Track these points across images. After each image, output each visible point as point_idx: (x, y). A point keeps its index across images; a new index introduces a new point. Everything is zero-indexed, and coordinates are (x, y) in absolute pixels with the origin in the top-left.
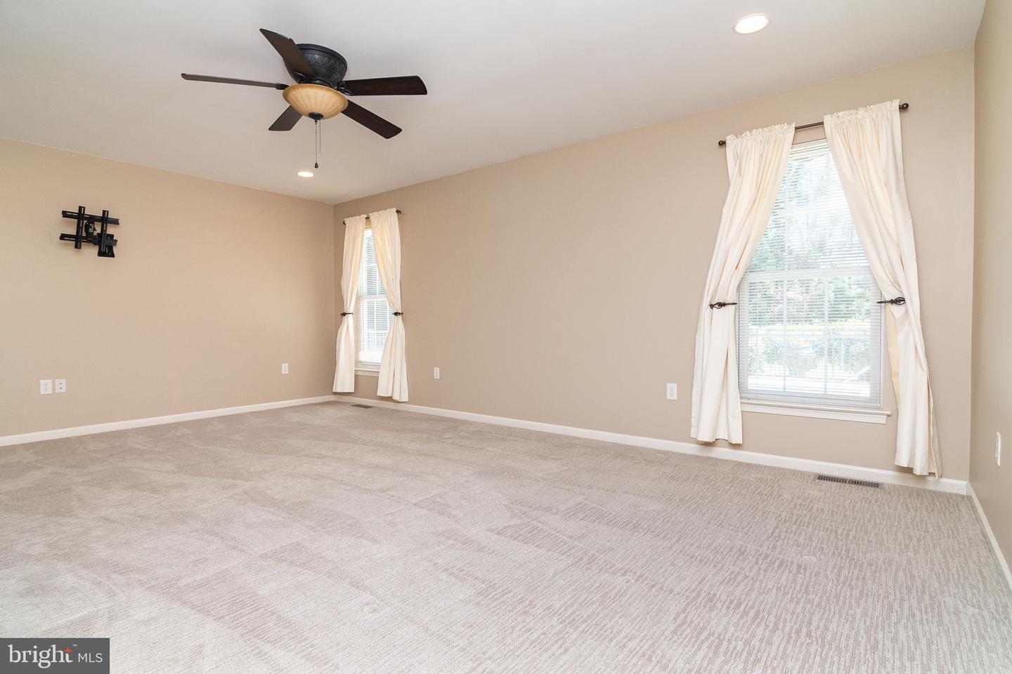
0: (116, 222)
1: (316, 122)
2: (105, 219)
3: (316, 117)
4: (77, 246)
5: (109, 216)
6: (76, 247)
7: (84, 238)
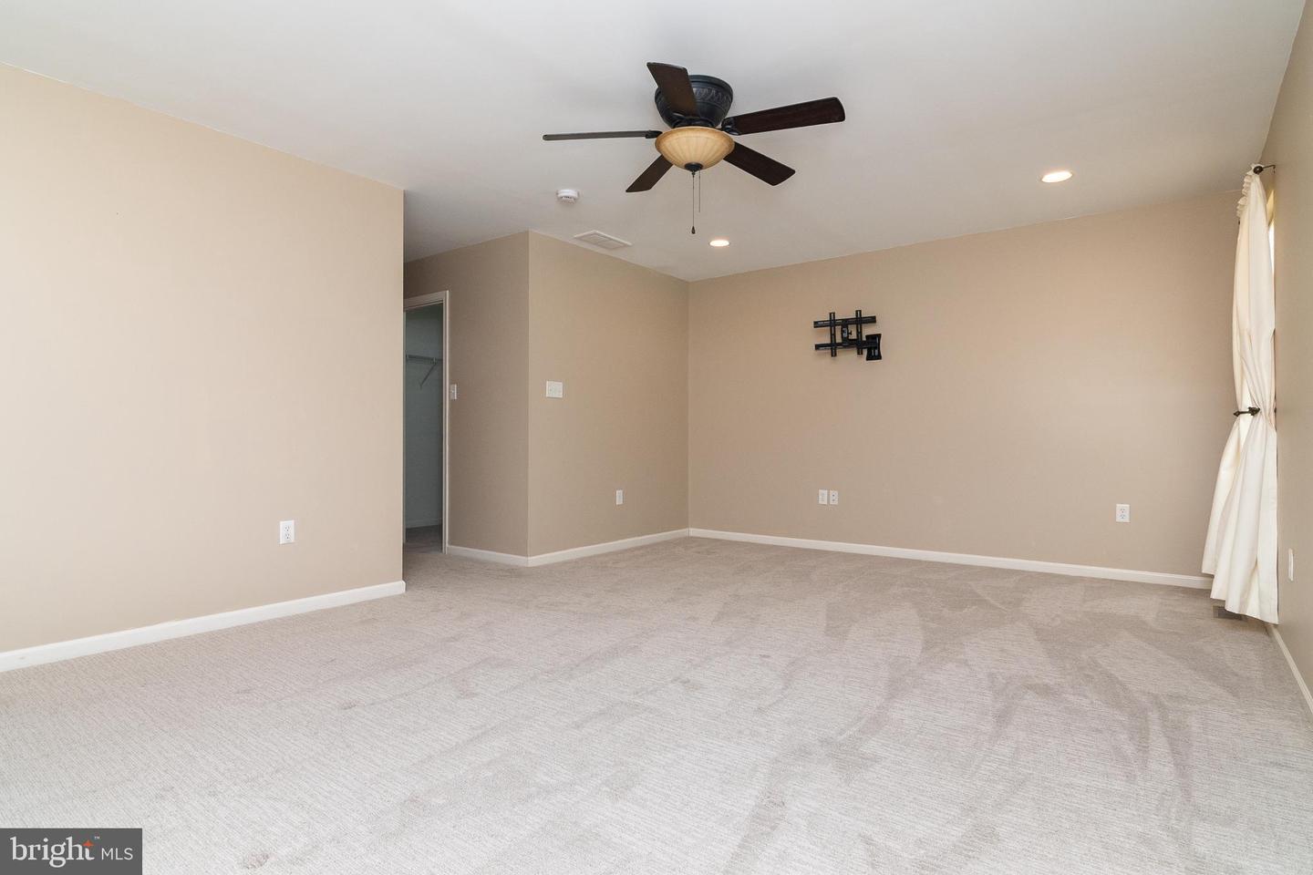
0: (873, 320)
1: (693, 174)
2: (860, 321)
3: (694, 167)
4: (834, 354)
5: (863, 316)
6: (832, 356)
7: (839, 344)
